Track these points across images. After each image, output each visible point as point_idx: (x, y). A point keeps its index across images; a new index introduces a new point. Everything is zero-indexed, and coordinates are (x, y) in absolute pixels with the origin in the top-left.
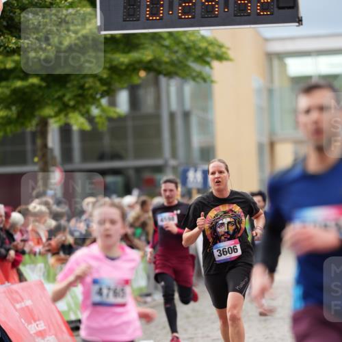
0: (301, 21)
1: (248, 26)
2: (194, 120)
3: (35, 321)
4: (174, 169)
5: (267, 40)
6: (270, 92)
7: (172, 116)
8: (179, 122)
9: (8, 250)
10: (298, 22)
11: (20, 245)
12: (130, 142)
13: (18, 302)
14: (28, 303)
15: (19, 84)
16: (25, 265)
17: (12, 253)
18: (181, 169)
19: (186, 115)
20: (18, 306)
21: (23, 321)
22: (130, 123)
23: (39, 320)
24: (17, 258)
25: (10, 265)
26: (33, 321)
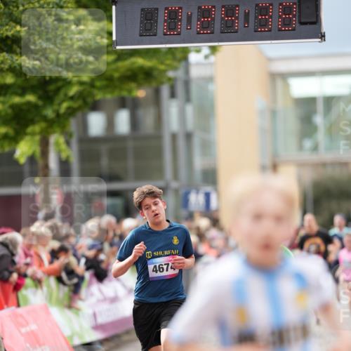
0: (324, 36)
1: (269, 42)
2: (196, 141)
3: (40, 345)
4: (176, 191)
5: (270, 60)
6: (274, 113)
7: (174, 137)
8: (181, 143)
9: (11, 273)
10: (321, 38)
11: (23, 269)
12: (131, 163)
13: (23, 326)
14: (33, 327)
15: (17, 100)
16: (26, 288)
17: (15, 276)
18: (182, 192)
19: (189, 136)
20: (23, 330)
21: (28, 345)
22: (130, 144)
23: (44, 344)
24: (19, 282)
25: (12, 287)
26: (37, 346)
